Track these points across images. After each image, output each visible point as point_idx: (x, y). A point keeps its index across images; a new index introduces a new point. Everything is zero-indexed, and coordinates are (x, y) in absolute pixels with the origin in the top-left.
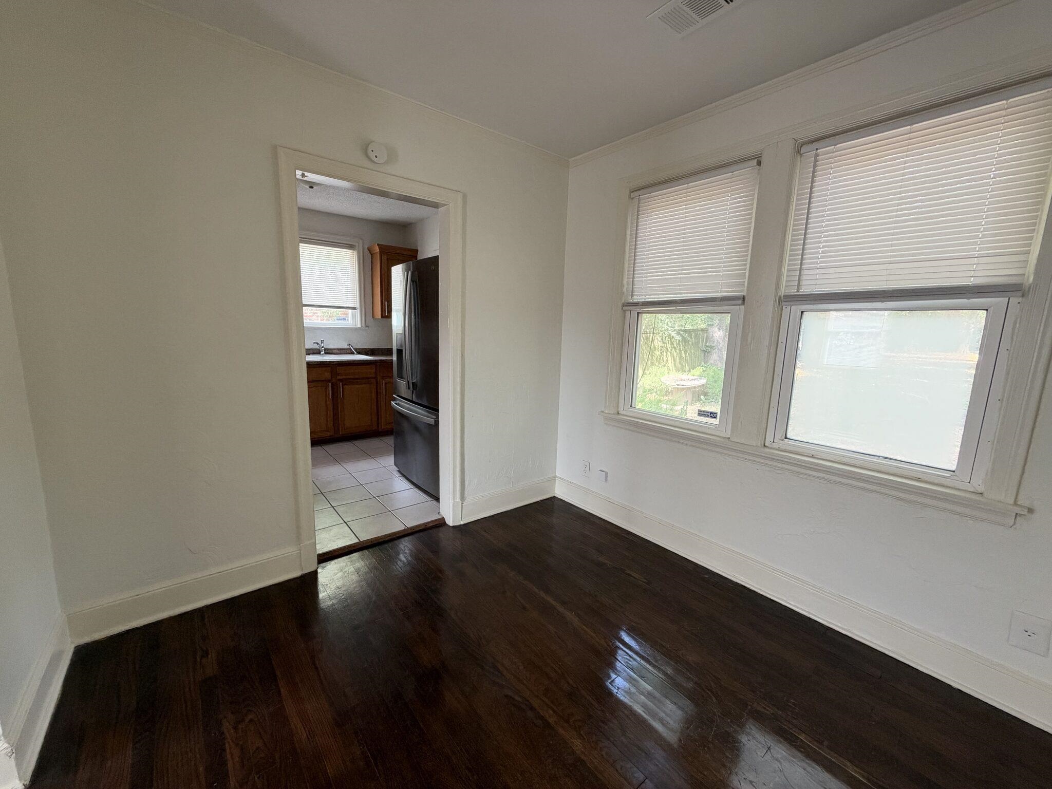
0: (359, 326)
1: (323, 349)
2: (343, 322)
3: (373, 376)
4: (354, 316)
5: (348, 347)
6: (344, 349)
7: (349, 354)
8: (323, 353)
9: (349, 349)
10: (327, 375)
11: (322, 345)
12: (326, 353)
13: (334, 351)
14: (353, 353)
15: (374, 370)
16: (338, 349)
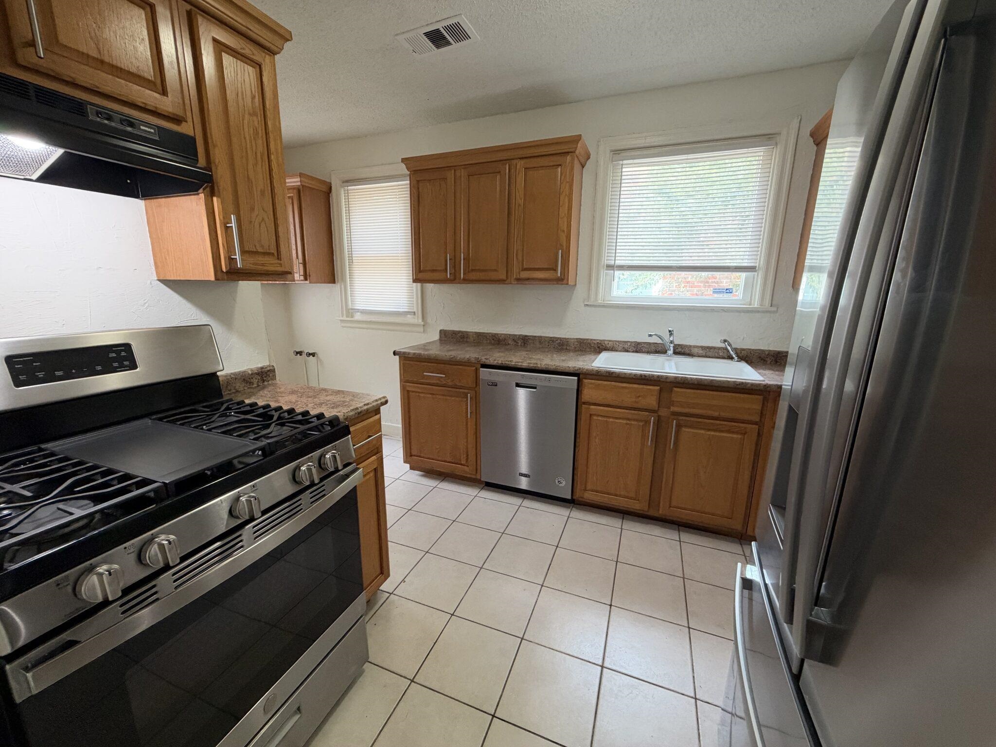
0: (756, 304)
1: (672, 345)
2: (726, 296)
3: (756, 418)
4: (749, 286)
5: (723, 345)
6: (714, 348)
7: (723, 358)
8: (671, 352)
9: (723, 349)
10: (651, 401)
11: (671, 339)
12: (675, 353)
13: (695, 351)
14: (731, 358)
15: (758, 407)
16: (703, 348)
